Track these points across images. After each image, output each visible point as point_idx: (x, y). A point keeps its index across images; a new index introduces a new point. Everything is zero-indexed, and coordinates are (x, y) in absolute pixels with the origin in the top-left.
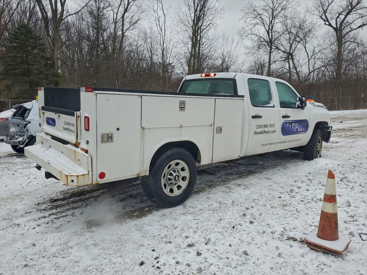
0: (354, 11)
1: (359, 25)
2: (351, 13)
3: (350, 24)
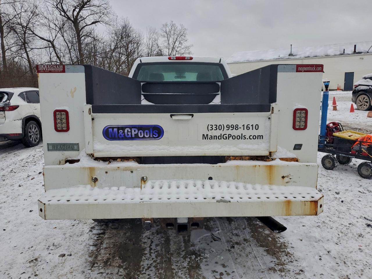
0: (87, 7)
1: (93, 21)
2: (83, 9)
3: (84, 19)
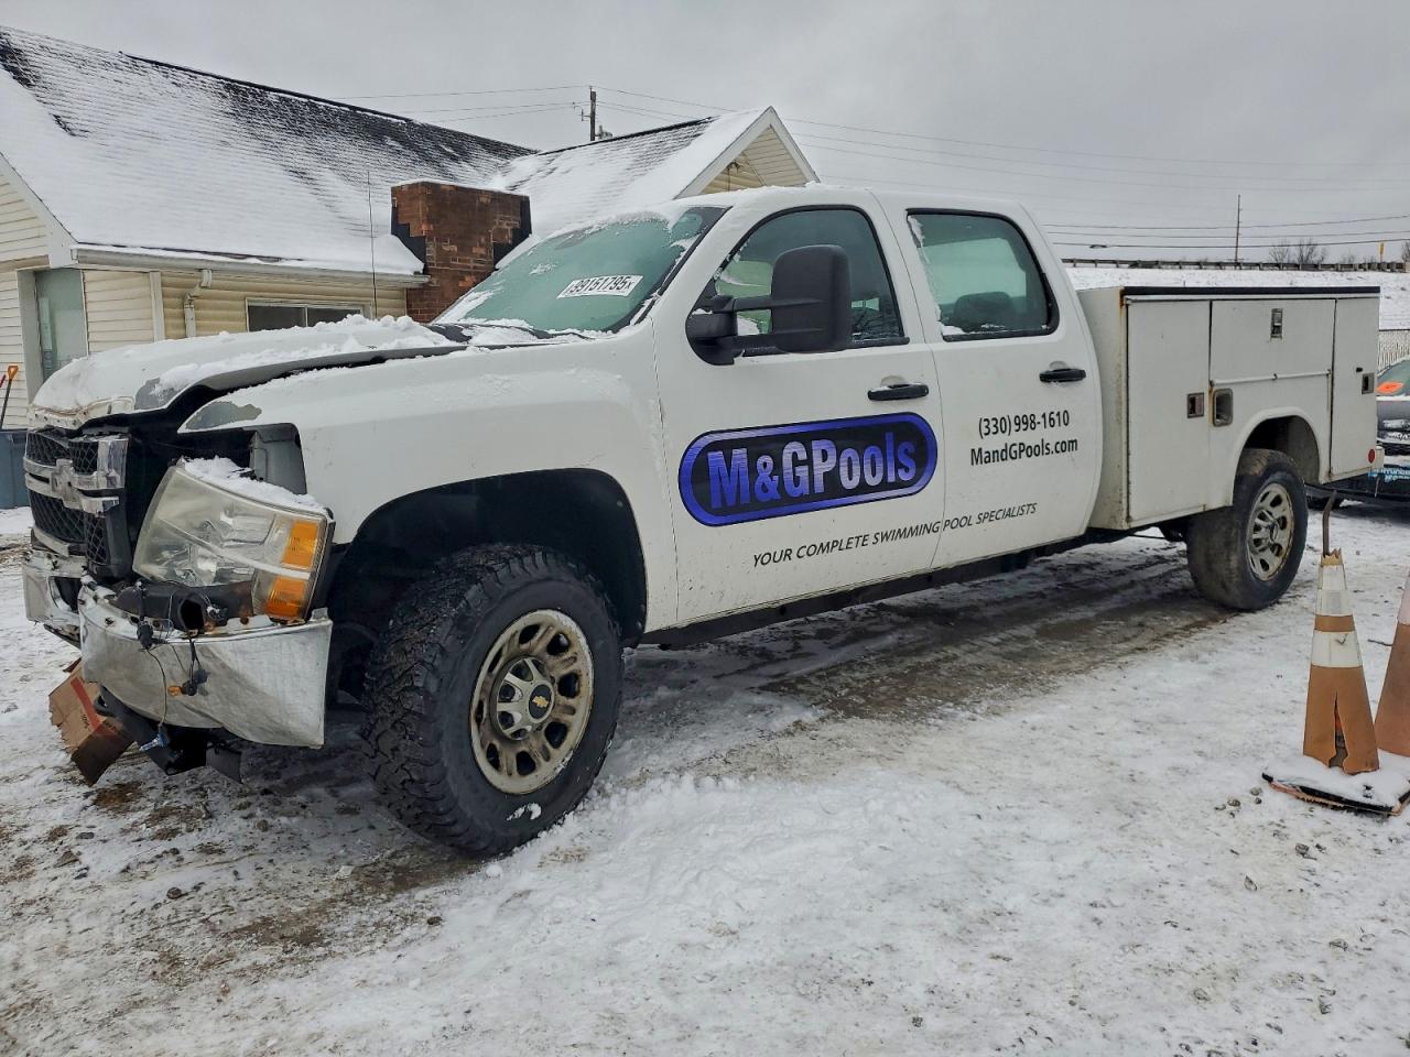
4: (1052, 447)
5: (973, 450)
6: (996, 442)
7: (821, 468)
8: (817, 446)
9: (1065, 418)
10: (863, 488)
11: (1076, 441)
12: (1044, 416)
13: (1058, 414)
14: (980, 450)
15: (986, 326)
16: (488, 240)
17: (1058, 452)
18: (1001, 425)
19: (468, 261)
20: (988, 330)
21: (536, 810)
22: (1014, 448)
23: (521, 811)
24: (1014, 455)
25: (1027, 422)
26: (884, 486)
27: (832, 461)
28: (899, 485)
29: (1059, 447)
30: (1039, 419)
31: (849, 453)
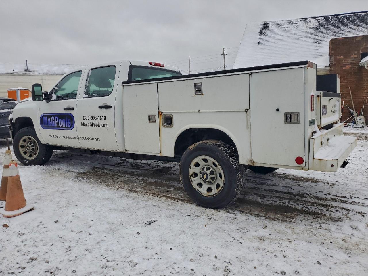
4: (101, 125)
5: (82, 123)
6: (87, 122)
7: (56, 122)
8: (56, 118)
9: (105, 118)
10: (62, 127)
11: (108, 124)
12: (99, 117)
13: (103, 117)
14: (83, 123)
15: (95, 94)
16: (359, 52)
17: (103, 126)
18: (88, 118)
19: (348, 60)
20: (95, 95)
21: (27, 162)
22: (91, 124)
23: (25, 161)
24: (91, 125)
25: (94, 118)
26: (66, 127)
27: (58, 120)
28: (68, 127)
29: (103, 125)
30: (97, 117)
31: (60, 120)
